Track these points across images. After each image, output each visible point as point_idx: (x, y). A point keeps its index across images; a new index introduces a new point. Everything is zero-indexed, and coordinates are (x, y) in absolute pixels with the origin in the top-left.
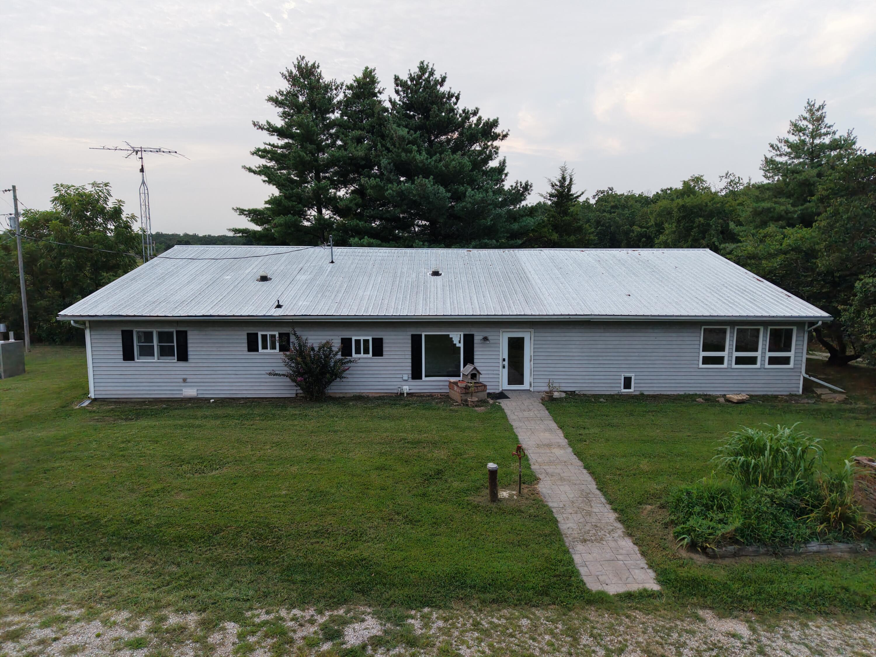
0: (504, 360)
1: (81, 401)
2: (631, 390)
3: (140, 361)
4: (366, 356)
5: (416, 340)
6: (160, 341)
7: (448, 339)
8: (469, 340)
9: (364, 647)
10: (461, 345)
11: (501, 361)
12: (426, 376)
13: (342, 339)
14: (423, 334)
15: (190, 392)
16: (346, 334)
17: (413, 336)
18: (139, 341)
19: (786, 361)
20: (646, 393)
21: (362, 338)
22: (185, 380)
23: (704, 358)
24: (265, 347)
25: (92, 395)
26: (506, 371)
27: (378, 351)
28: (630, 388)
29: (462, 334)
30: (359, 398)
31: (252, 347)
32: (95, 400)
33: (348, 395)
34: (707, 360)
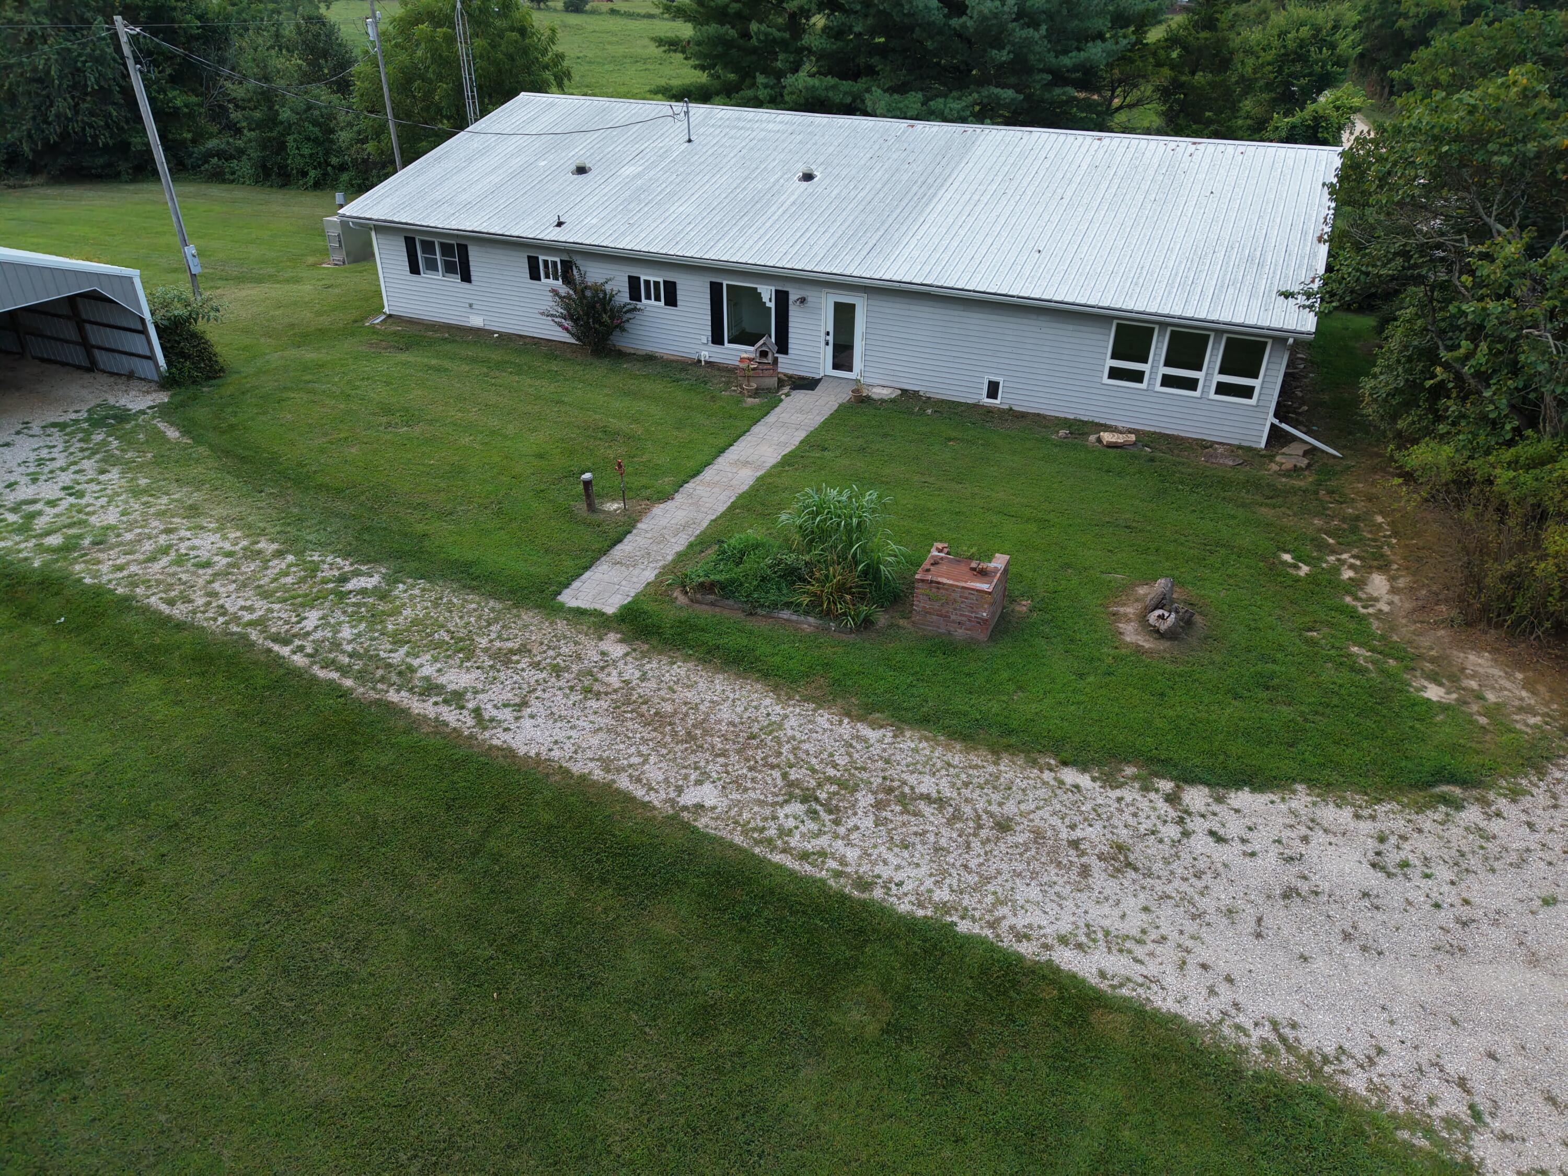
0: (828, 334)
1: (376, 317)
2: (998, 401)
3: (427, 277)
4: (657, 303)
5: (716, 289)
6: (443, 254)
7: (755, 295)
8: (782, 298)
9: (351, 592)
10: (772, 305)
11: (823, 334)
12: (729, 342)
13: (630, 277)
14: (725, 283)
15: (476, 321)
16: (635, 272)
17: (712, 284)
18: (424, 252)
19: (1247, 392)
20: (1015, 408)
21: (652, 279)
22: (471, 306)
23: (1112, 369)
24: (547, 277)
25: (386, 310)
26: (830, 349)
27: (671, 301)
28: (996, 398)
29: (773, 289)
30: (650, 358)
31: (535, 276)
32: (390, 316)
33: (640, 353)
34: (1115, 373)
